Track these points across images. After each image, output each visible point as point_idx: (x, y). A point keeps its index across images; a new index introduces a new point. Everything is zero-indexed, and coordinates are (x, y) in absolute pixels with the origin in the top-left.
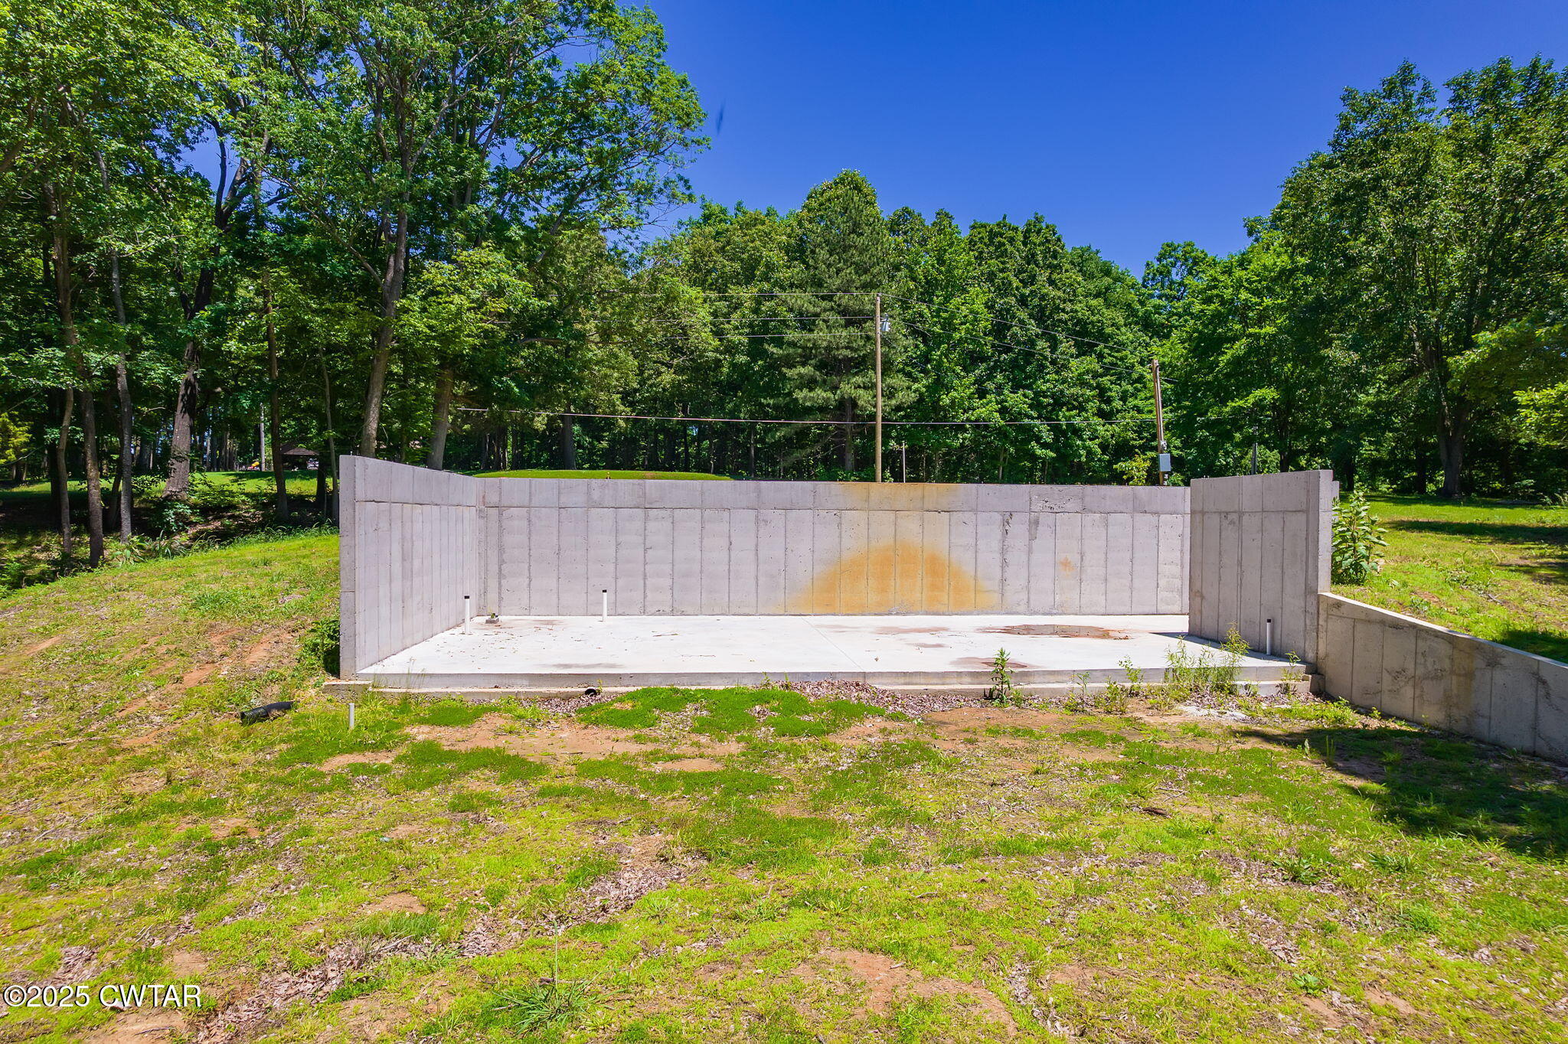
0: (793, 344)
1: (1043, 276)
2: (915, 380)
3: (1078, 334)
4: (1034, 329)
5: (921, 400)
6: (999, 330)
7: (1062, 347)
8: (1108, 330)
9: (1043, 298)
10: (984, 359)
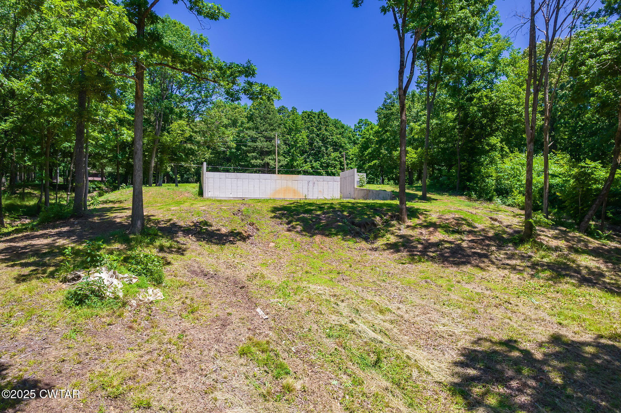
0: (250, 146)
1: (323, 128)
2: (286, 158)
3: (333, 145)
4: (321, 144)
5: (288, 164)
6: (311, 144)
7: (329, 149)
8: (343, 145)
9: (323, 135)
10: (306, 152)
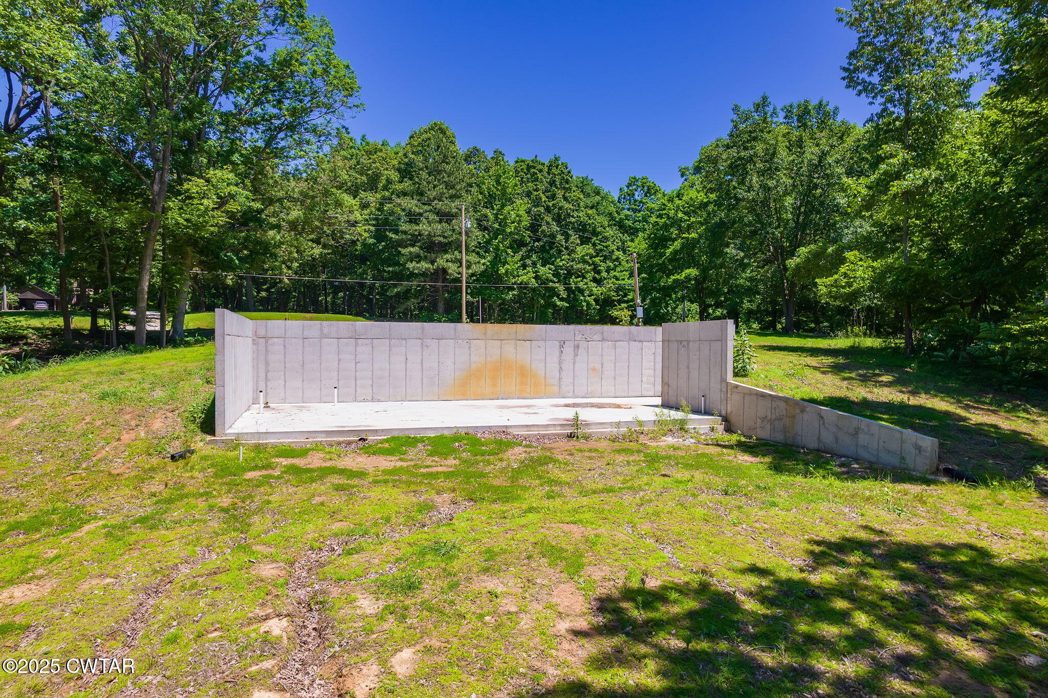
0: (405, 232)
1: (560, 194)
2: (483, 258)
3: (580, 230)
4: (555, 227)
5: (487, 270)
6: (534, 227)
7: (572, 239)
8: (599, 229)
9: (561, 208)
10: (526, 245)
